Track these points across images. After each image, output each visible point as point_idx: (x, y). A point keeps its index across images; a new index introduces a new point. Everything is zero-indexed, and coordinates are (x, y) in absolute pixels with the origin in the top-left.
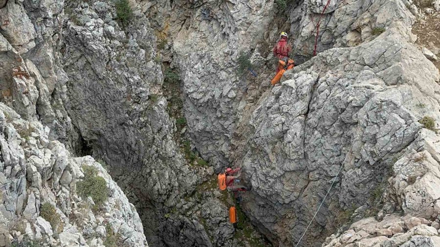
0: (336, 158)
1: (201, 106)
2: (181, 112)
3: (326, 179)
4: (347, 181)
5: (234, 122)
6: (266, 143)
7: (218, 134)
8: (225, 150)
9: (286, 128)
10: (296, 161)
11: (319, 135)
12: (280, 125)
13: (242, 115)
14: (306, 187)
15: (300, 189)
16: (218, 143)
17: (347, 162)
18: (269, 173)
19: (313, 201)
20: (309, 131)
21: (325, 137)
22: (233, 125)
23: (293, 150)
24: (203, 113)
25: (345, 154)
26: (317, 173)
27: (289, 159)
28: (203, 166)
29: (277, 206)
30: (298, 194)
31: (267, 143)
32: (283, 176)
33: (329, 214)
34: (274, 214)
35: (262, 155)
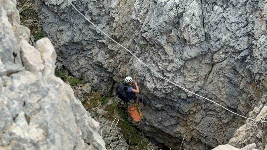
0: (243, 29)
1: (64, 12)
2: (38, 26)
3: (234, 56)
4: (260, 49)
5: (108, 24)
6: (159, 34)
7: (90, 43)
8: (102, 59)
9: (182, 11)
10: (197, 45)
11: (220, 10)
12: (175, 9)
13: (117, 13)
14: (210, 72)
15: (204, 77)
16: (91, 54)
17: (257, 29)
18: (166, 68)
19: (220, 85)
20: (208, 8)
21: (228, 9)
22: (107, 27)
23: (193, 34)
24: (67, 22)
25: (253, 22)
26: (223, 53)
27: (190, 45)
28: (77, 85)
29: (179, 103)
30: (203, 82)
31: (161, 34)
32: (184, 67)
33: (240, 93)
34: (174, 114)
35: (155, 50)
